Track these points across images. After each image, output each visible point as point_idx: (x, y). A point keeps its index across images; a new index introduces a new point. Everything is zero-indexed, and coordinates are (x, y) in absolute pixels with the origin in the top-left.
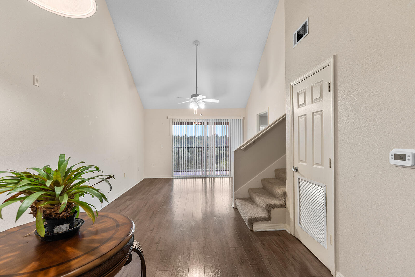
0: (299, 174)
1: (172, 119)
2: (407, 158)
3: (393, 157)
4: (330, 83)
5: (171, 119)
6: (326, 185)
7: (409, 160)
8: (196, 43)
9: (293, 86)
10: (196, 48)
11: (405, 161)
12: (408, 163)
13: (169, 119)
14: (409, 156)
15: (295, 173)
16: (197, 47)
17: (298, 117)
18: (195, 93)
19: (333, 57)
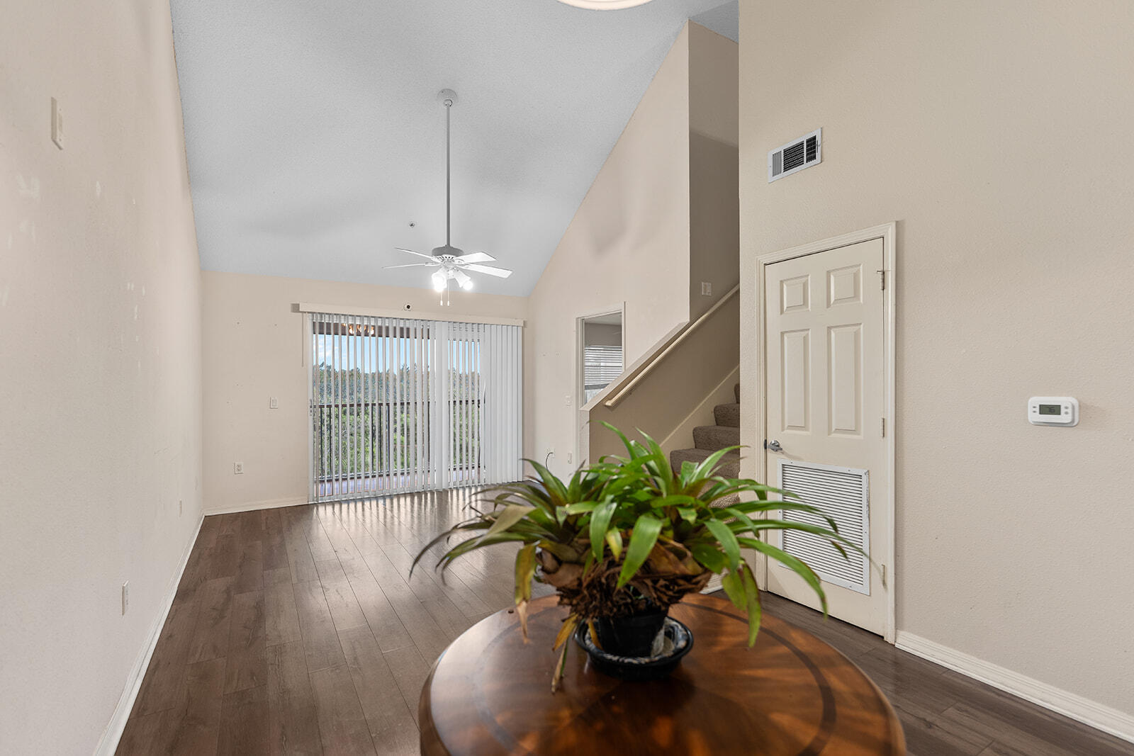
0: (783, 456)
1: (313, 313)
2: (1063, 411)
3: (1037, 410)
4: (884, 273)
5: (308, 312)
6: (868, 471)
7: (1066, 413)
8: (449, 96)
9: (765, 265)
10: (448, 109)
11: (1060, 414)
12: (1064, 418)
13: (301, 312)
14: (1066, 408)
15: (769, 454)
16: (451, 108)
17: (782, 333)
18: (444, 244)
19: (894, 224)
